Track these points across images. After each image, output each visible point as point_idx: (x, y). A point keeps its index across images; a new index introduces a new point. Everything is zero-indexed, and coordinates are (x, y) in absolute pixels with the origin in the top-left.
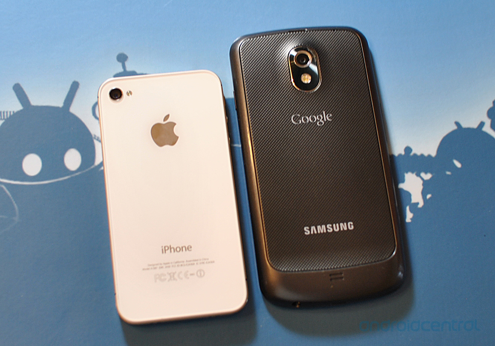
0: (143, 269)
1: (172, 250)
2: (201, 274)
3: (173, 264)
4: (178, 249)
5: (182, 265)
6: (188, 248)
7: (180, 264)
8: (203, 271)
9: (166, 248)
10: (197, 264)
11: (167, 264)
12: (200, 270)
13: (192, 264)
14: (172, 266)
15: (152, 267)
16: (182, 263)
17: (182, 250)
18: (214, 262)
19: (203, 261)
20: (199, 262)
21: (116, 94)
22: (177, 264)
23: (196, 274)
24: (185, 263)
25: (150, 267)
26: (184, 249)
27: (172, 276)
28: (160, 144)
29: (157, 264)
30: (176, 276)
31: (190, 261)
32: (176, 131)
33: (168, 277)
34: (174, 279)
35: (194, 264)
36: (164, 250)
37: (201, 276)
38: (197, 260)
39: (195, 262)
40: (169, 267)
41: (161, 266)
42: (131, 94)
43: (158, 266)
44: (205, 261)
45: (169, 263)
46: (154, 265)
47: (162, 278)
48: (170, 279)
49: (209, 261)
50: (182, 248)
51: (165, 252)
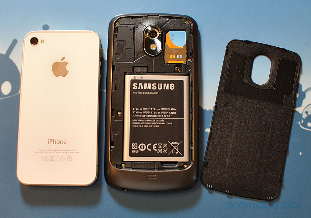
0: (35, 152)
1: (55, 142)
2: (70, 159)
3: (54, 151)
4: (58, 142)
5: (59, 152)
6: (64, 142)
7: (58, 151)
8: (71, 157)
9: (51, 140)
10: (68, 152)
11: (50, 150)
12: (70, 157)
13: (65, 152)
14: (53, 152)
15: (41, 151)
16: (59, 151)
17: (61, 143)
18: (79, 153)
19: (72, 152)
20: (70, 151)
21: (34, 41)
22: (56, 151)
23: (67, 159)
24: (61, 151)
25: (40, 151)
26: (62, 142)
27: (52, 158)
28: (57, 75)
29: (44, 150)
30: (54, 159)
31: (64, 150)
32: (68, 68)
33: (50, 159)
34: (53, 160)
35: (66, 152)
36: (49, 142)
37: (70, 161)
38: (69, 150)
39: (67, 151)
40: (51, 152)
41: (47, 151)
42: (43, 42)
43: (45, 151)
44: (74, 151)
45: (51, 150)
46: (42, 150)
47: (46, 159)
48: (51, 160)
49: (76, 151)
50: (61, 141)
51: (50, 143)
